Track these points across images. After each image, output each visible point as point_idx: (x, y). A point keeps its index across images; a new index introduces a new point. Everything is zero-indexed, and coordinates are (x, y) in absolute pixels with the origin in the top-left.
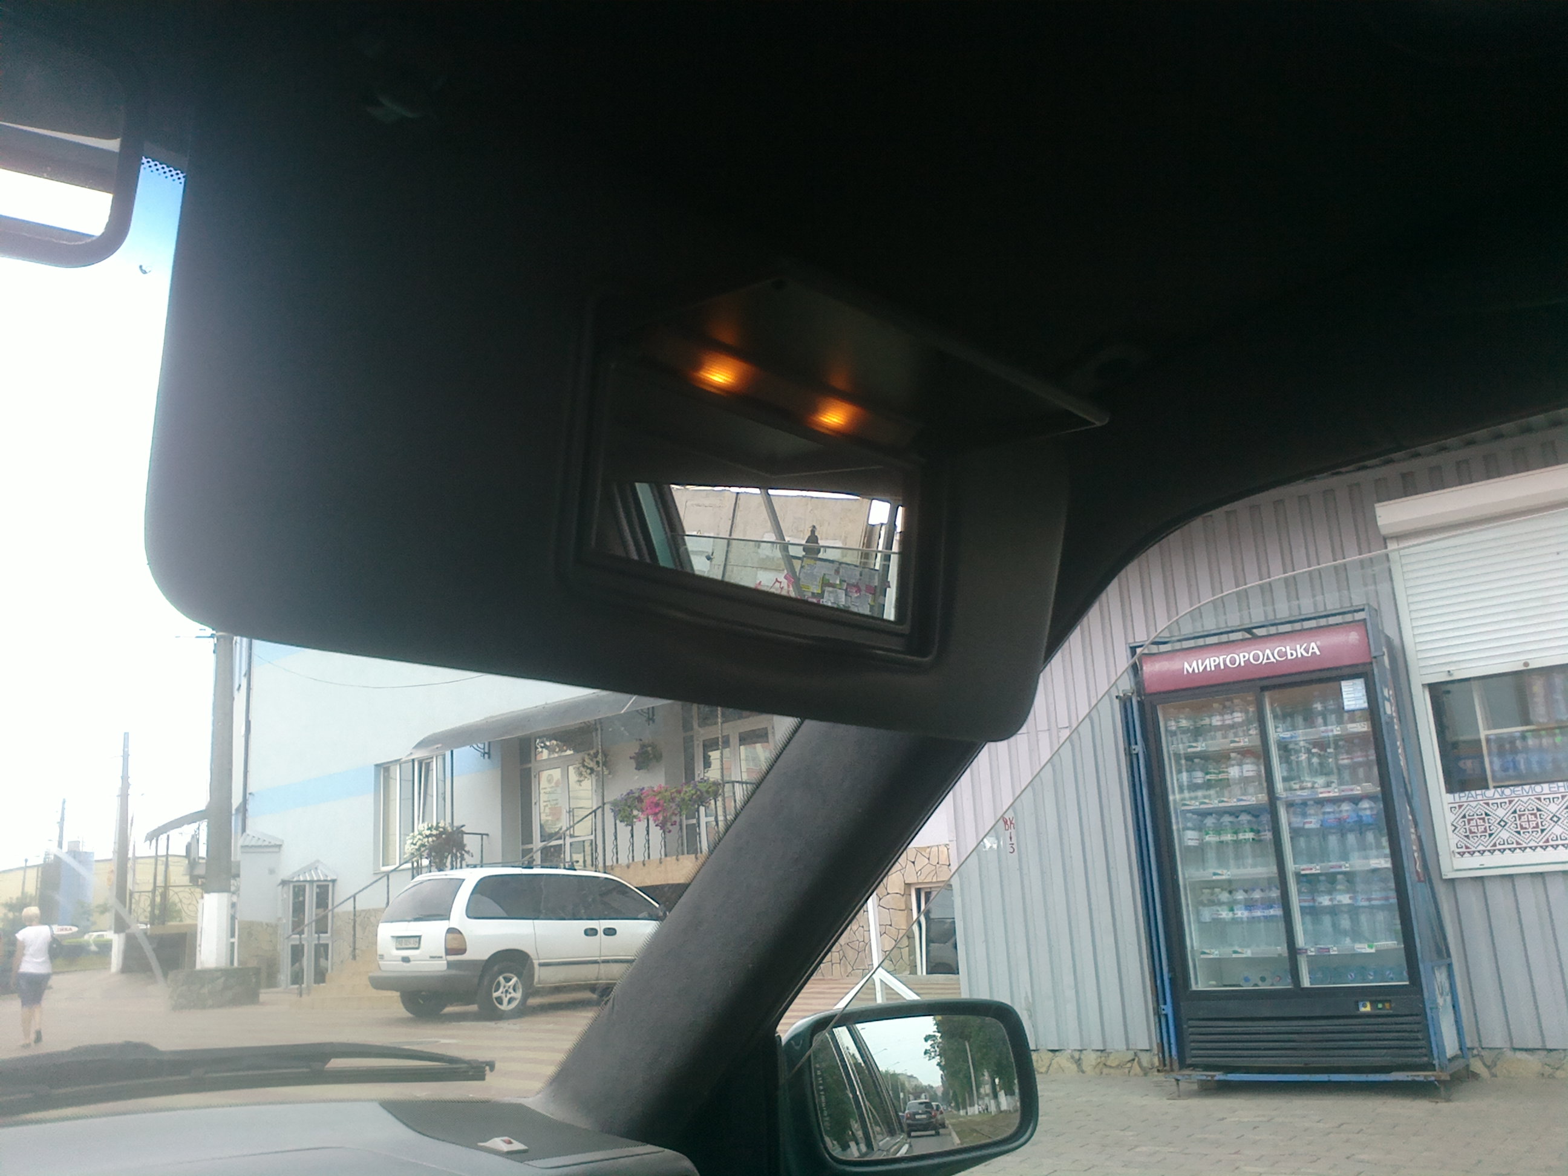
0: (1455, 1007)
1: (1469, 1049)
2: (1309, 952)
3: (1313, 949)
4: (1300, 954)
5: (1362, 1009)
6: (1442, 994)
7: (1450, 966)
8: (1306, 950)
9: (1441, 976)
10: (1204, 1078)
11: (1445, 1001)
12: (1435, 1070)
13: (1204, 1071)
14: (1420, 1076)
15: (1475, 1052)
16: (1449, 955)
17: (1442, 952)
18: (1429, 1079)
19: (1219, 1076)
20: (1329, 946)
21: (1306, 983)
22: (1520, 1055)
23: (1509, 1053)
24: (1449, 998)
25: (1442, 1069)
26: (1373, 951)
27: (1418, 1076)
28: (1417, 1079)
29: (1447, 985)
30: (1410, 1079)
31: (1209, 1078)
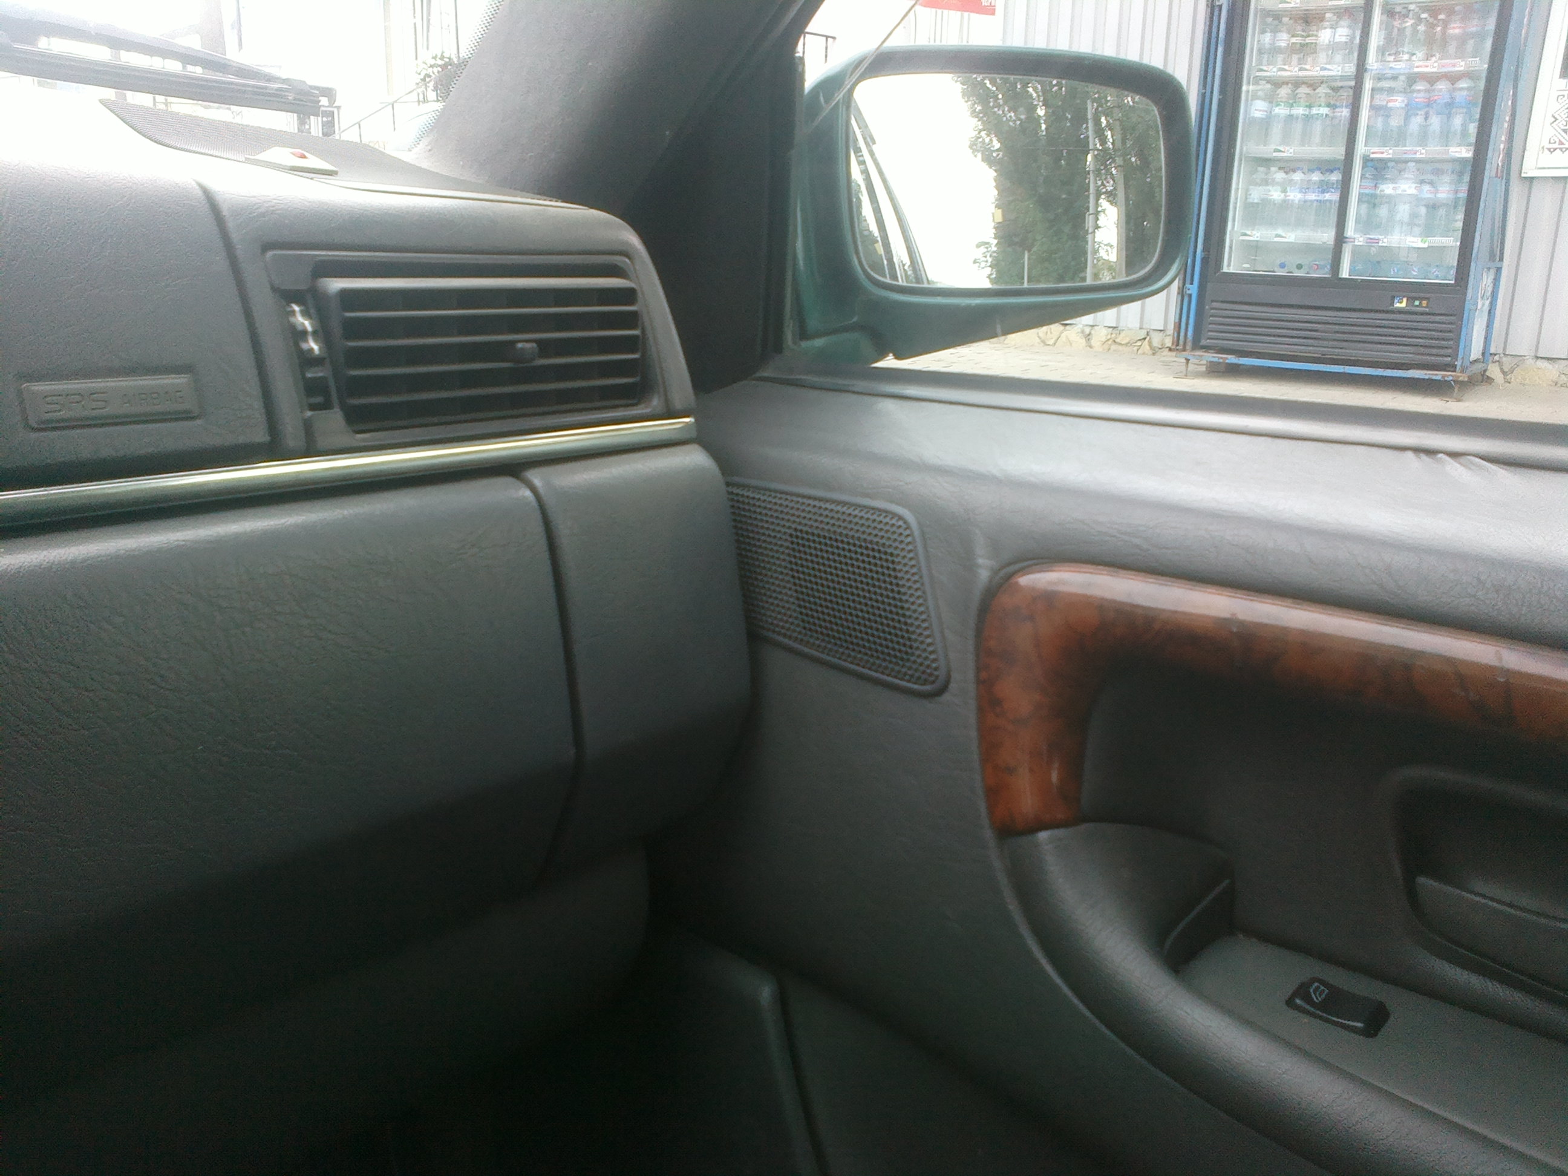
0: (1491, 312)
1: (1491, 354)
2: (1356, 241)
3: (1361, 239)
4: (1345, 242)
5: (1397, 305)
6: (1482, 298)
7: (1499, 270)
8: (1354, 239)
9: (1487, 280)
10: (1216, 360)
11: (1483, 305)
12: (1455, 371)
13: (1216, 353)
14: (1438, 375)
15: (1496, 358)
16: (1501, 259)
17: (1497, 255)
18: (1446, 379)
19: (1232, 359)
20: (1380, 237)
21: (1345, 273)
22: (1541, 364)
23: (1530, 361)
24: (1487, 303)
25: (1462, 372)
26: (1426, 245)
28: (1434, 377)
29: (1490, 289)
30: (1427, 377)
31: (1221, 361)
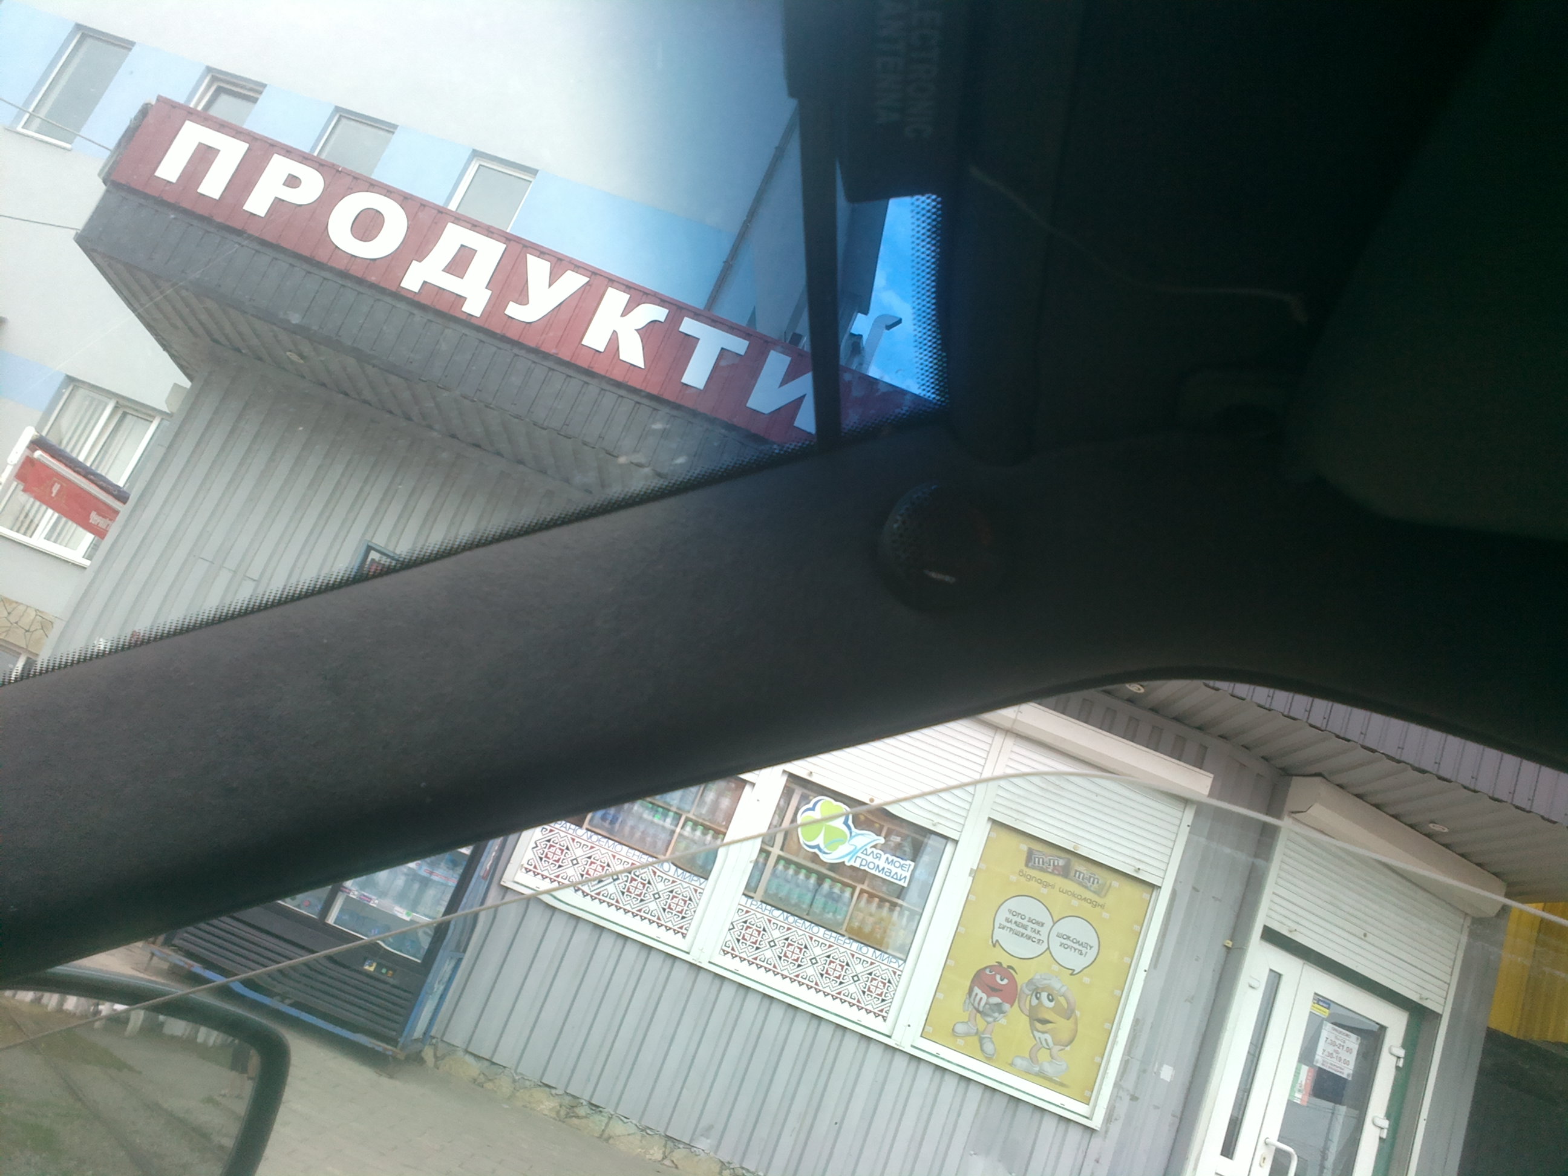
0: (442, 997)
1: (431, 1036)
3: (356, 893)
4: (342, 891)
5: (367, 967)
6: (439, 982)
7: (460, 960)
8: (350, 890)
9: (448, 967)
10: (182, 964)
11: (438, 989)
12: (396, 1047)
14: (380, 1046)
15: (434, 1041)
16: (464, 951)
17: (461, 948)
18: (387, 1053)
20: (373, 897)
21: (331, 920)
22: (469, 1059)
23: (460, 1053)
24: (442, 988)
25: (403, 1049)
26: (408, 919)
27: (379, 1046)
28: (377, 1048)
29: (447, 976)
30: (370, 1046)
